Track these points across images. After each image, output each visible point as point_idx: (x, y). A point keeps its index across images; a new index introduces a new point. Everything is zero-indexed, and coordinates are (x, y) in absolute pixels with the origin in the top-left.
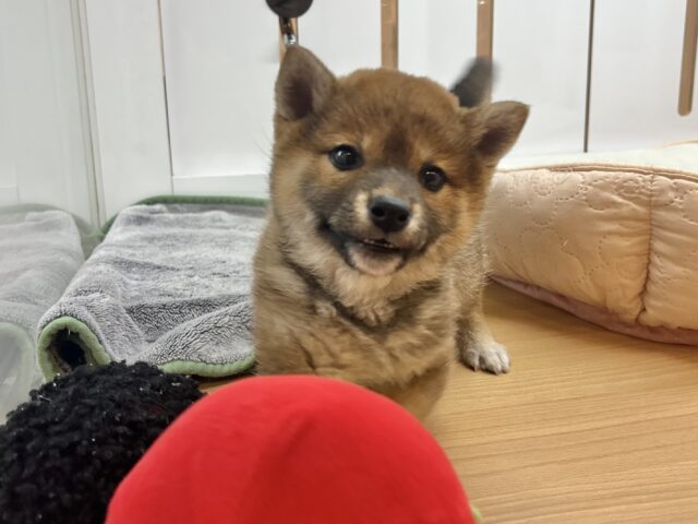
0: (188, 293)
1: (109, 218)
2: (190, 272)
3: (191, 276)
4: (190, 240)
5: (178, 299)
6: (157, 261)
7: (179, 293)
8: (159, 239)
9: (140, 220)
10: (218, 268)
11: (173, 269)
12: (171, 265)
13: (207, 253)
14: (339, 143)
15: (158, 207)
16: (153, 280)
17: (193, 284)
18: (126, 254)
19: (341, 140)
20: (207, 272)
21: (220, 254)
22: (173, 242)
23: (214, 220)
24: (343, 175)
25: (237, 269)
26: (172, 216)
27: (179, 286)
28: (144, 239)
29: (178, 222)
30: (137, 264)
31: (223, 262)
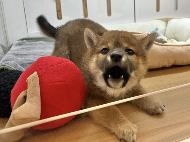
0: (34, 60)
1: (11, 44)
2: (34, 55)
3: (34, 56)
4: (33, 48)
5: (32, 61)
6: (25, 53)
8: (25, 48)
9: (20, 44)
10: (41, 54)
11: (29, 55)
12: (29, 54)
13: (38, 51)
15: (24, 41)
16: (24, 57)
17: (35, 58)
18: (16, 52)
20: (39, 55)
21: (42, 51)
22: (29, 49)
23: (40, 43)
25: (47, 54)
26: (28, 43)
27: (32, 58)
28: (21, 49)
29: (30, 44)
30: (20, 54)
31: (43, 52)
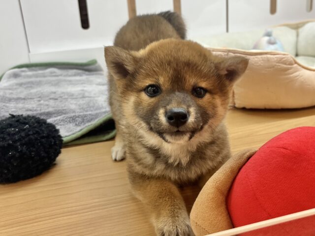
0: (39, 109)
2: (39, 99)
3: (40, 101)
4: (39, 84)
6: (22, 96)
7: (35, 109)
8: (25, 84)
9: (16, 76)
10: (52, 96)
11: (31, 99)
12: (30, 97)
13: (47, 89)
14: (147, 84)
15: (23, 69)
16: (22, 104)
17: (41, 104)
19: (148, 82)
20: (47, 98)
21: (53, 89)
22: (31, 85)
23: (51, 73)
24: (153, 100)
25: (62, 95)
26: (30, 73)
27: (34, 106)
28: (17, 84)
29: (34, 76)
30: (13, 99)
31: (55, 93)
